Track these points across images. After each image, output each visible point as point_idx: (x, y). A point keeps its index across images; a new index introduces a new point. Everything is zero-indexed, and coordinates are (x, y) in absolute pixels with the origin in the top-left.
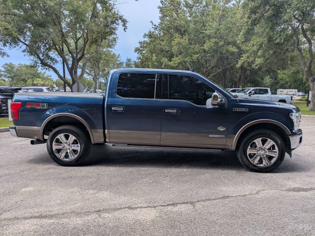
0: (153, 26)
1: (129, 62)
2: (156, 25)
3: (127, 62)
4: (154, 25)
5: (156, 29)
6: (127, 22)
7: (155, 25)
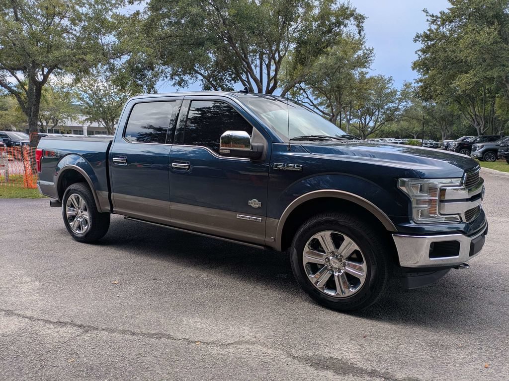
0: (430, 18)
1: (407, 88)
2: (435, 15)
3: (404, 89)
4: (430, 16)
5: (434, 22)
6: (364, 18)
7: (433, 16)
